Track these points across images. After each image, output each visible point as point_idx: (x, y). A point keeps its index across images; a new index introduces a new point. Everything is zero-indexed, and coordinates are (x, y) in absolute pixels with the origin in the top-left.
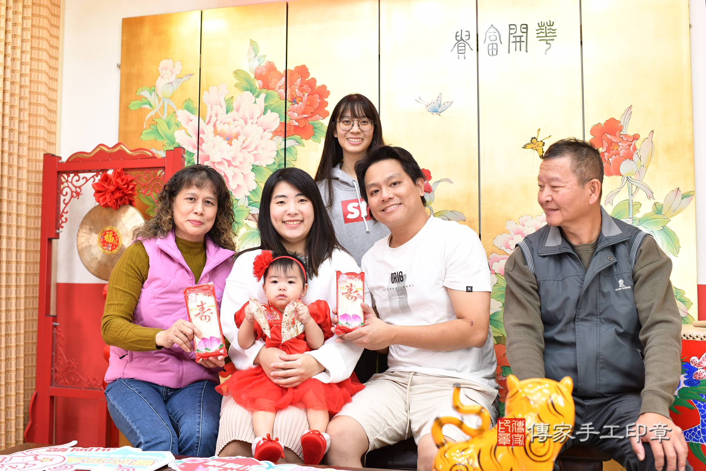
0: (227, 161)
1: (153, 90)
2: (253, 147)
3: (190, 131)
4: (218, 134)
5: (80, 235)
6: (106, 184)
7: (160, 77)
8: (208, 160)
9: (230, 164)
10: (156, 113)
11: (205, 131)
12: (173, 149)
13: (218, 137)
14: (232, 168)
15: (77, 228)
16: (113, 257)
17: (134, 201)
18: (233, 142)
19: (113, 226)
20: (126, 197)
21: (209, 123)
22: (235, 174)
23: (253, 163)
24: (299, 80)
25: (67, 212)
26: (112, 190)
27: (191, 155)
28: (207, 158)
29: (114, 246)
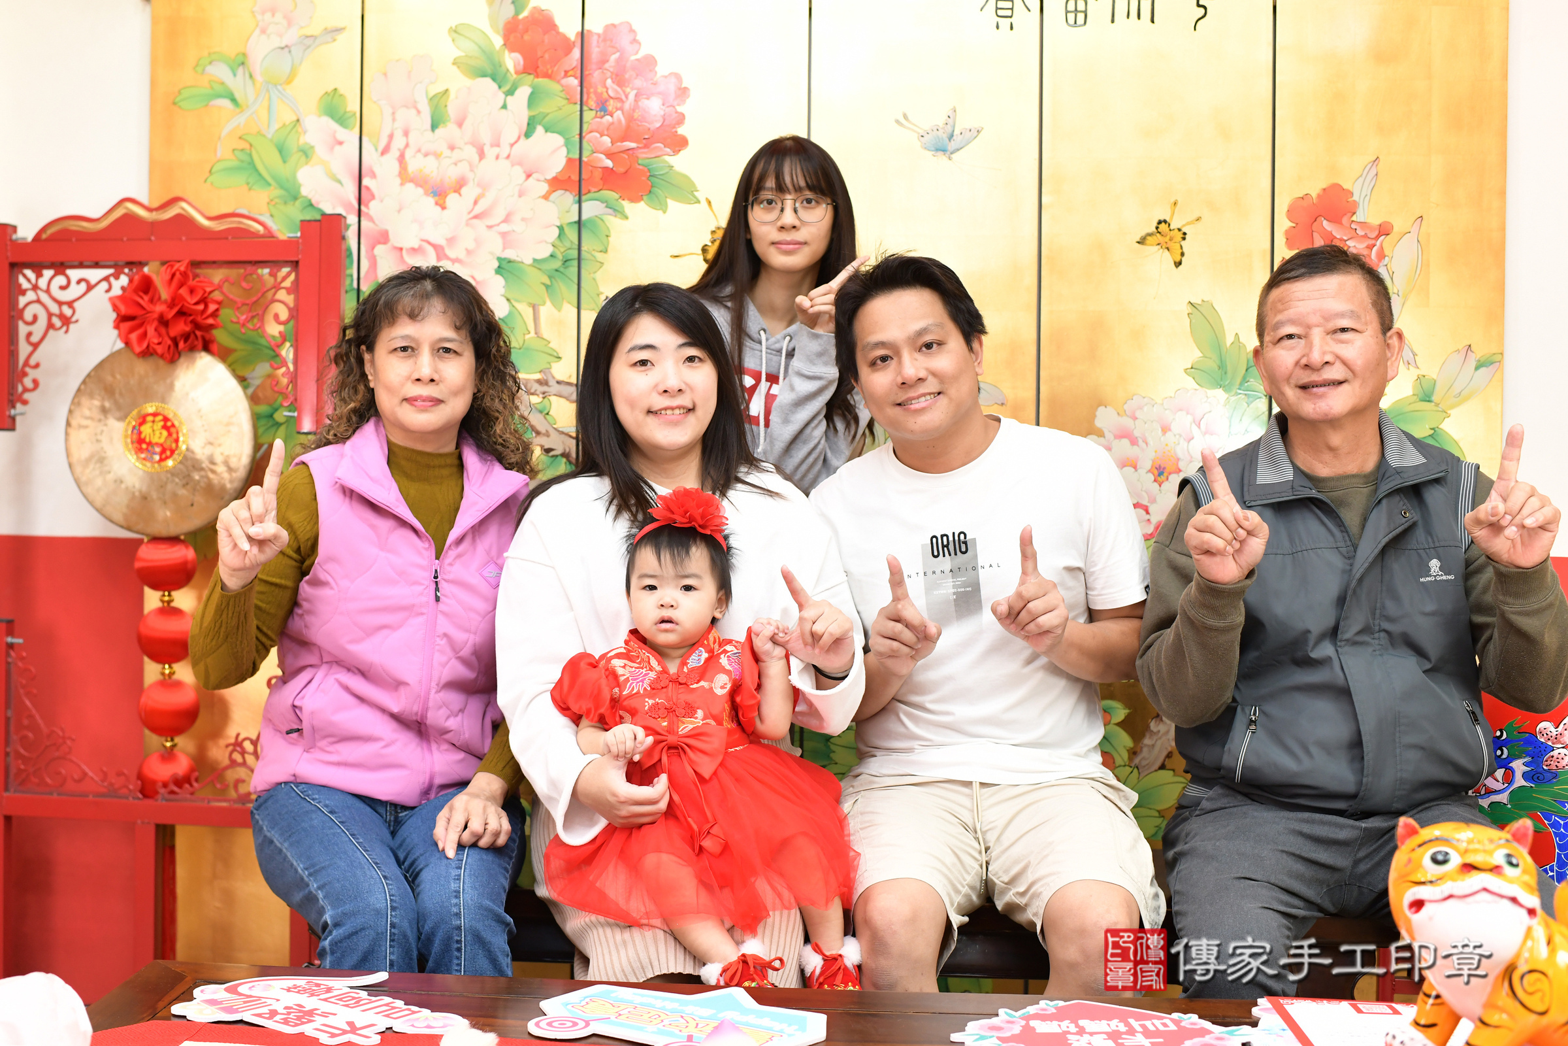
0: (435, 246)
1: (240, 62)
2: (500, 214)
3: (341, 172)
4: (411, 181)
5: (73, 423)
6: (142, 297)
7: (258, 31)
8: (384, 243)
9: (440, 254)
10: (250, 120)
11: (377, 170)
12: (313, 219)
13: (410, 186)
15: (66, 404)
18: (448, 200)
19: (163, 401)
20: (198, 333)
21: (385, 151)
23: (499, 253)
24: (614, 58)
25: (37, 365)
26: (165, 316)
28: (383, 238)
29: (167, 452)
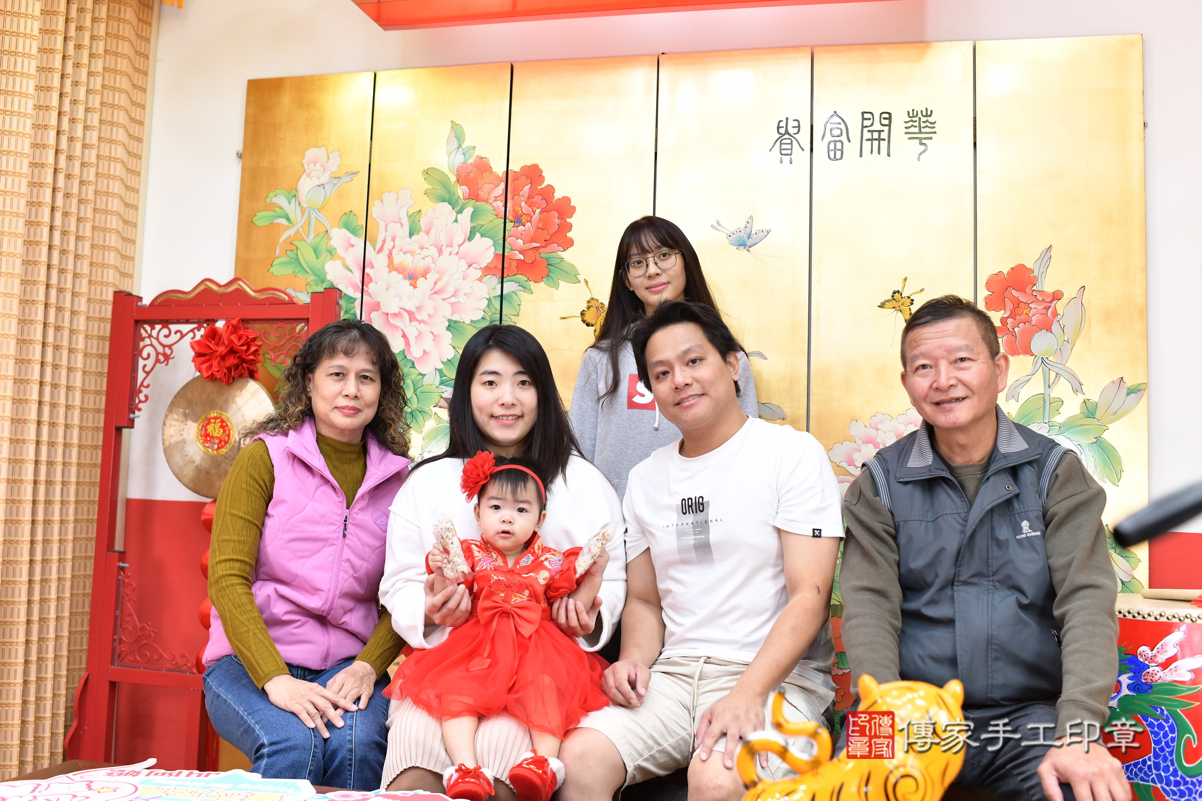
0: (408, 312)
1: (293, 195)
2: (450, 291)
3: (350, 262)
4: (396, 270)
5: (167, 423)
6: (213, 342)
7: (305, 175)
8: (377, 311)
9: (412, 317)
10: (297, 232)
11: (374, 263)
12: (322, 290)
13: (395, 273)
14: (415, 323)
15: (164, 411)
16: (220, 460)
17: (257, 372)
18: (418, 282)
19: (221, 410)
20: (245, 365)
21: (381, 250)
22: (420, 333)
23: (449, 317)
24: (527, 188)
25: (148, 386)
26: (223, 353)
27: (352, 300)
28: (377, 307)
29: (222, 443)
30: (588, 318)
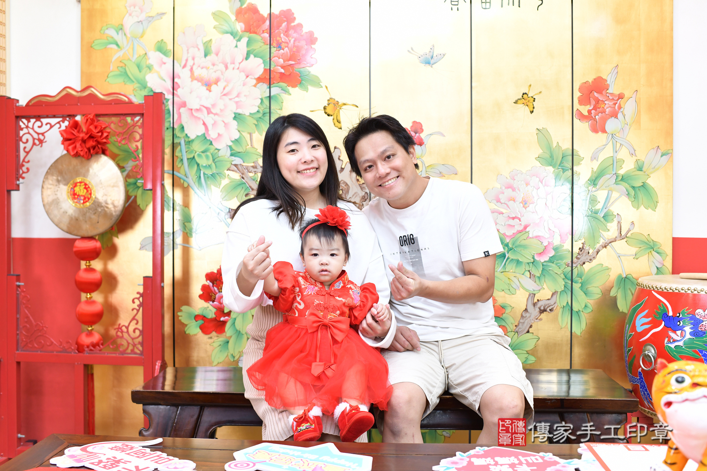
0: (206, 108)
1: (120, 28)
2: (235, 94)
4: (196, 79)
5: (45, 187)
6: (76, 131)
7: (128, 15)
8: (185, 107)
9: (209, 111)
10: (125, 54)
11: (181, 75)
12: (149, 95)
13: (195, 82)
14: (211, 115)
16: (85, 210)
17: (106, 150)
18: (212, 88)
19: (84, 177)
21: (184, 66)
22: (215, 122)
23: (235, 111)
24: (284, 24)
25: (28, 161)
26: (84, 138)
27: (166, 99)
28: (184, 105)
29: (86, 199)
30: (329, 111)
